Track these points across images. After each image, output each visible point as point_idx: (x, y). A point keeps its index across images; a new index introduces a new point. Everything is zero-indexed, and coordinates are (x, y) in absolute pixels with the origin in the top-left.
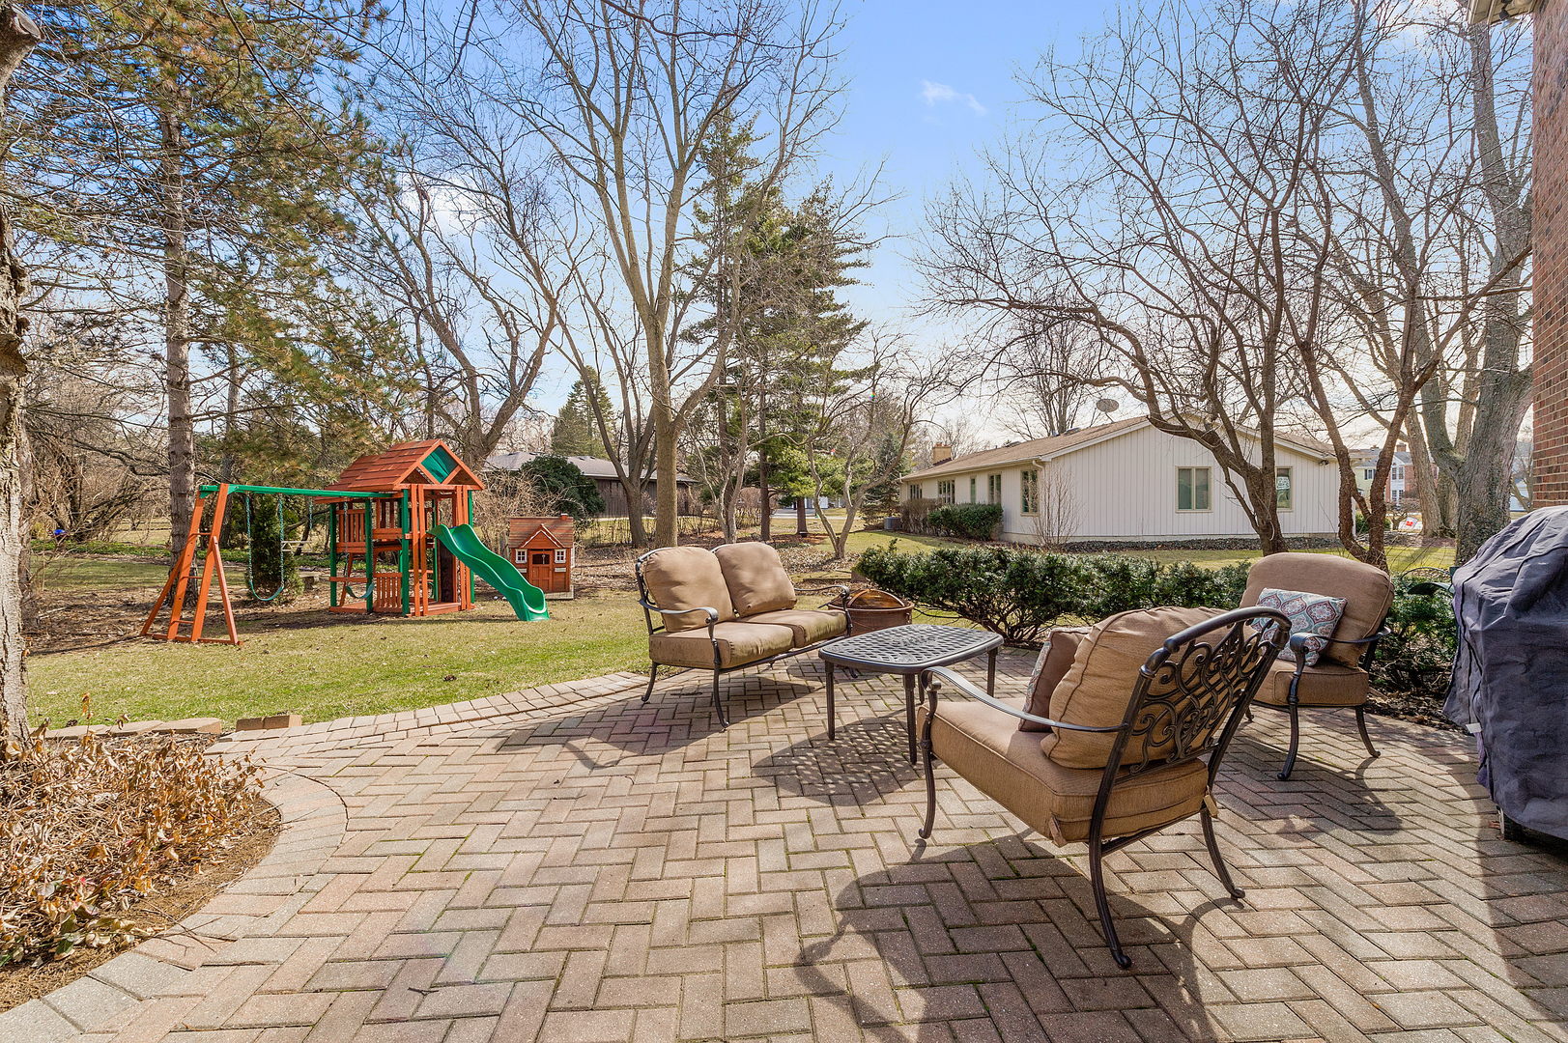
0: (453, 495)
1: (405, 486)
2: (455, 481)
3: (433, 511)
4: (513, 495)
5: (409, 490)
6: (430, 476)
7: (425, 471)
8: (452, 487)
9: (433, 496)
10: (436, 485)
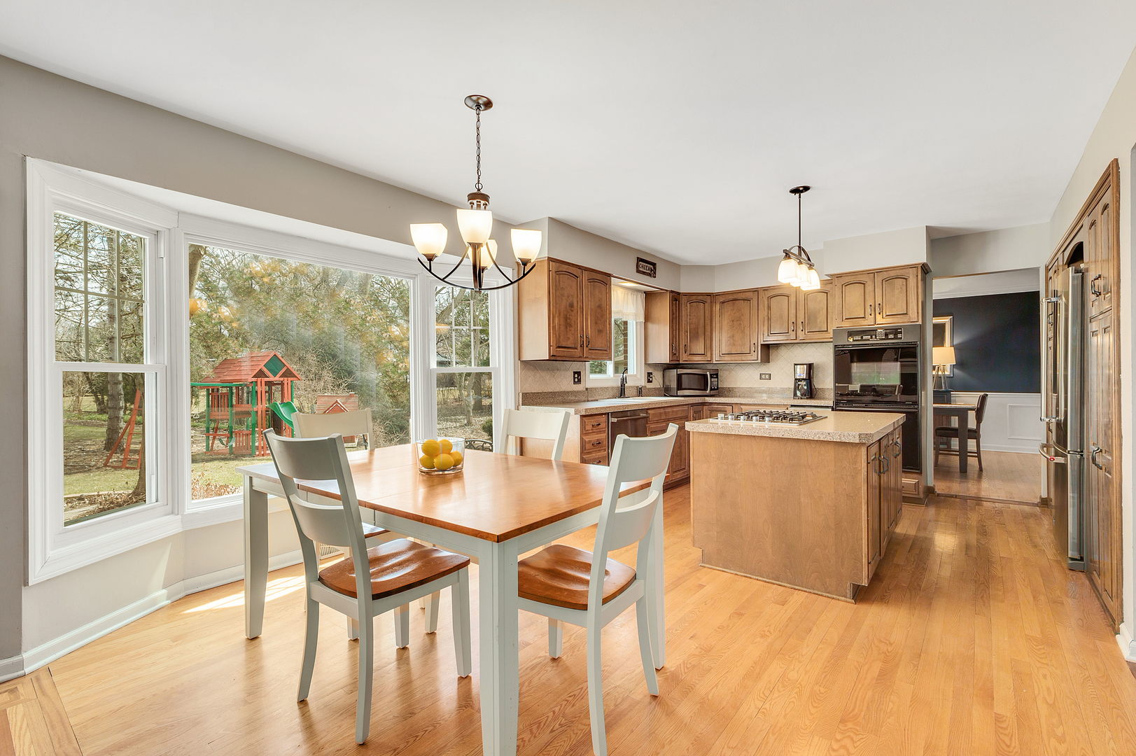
0: (282, 384)
1: (254, 379)
2: (283, 375)
3: (270, 392)
4: (319, 379)
5: (256, 382)
6: (270, 374)
7: (265, 370)
8: (282, 379)
9: (270, 384)
10: (272, 378)
